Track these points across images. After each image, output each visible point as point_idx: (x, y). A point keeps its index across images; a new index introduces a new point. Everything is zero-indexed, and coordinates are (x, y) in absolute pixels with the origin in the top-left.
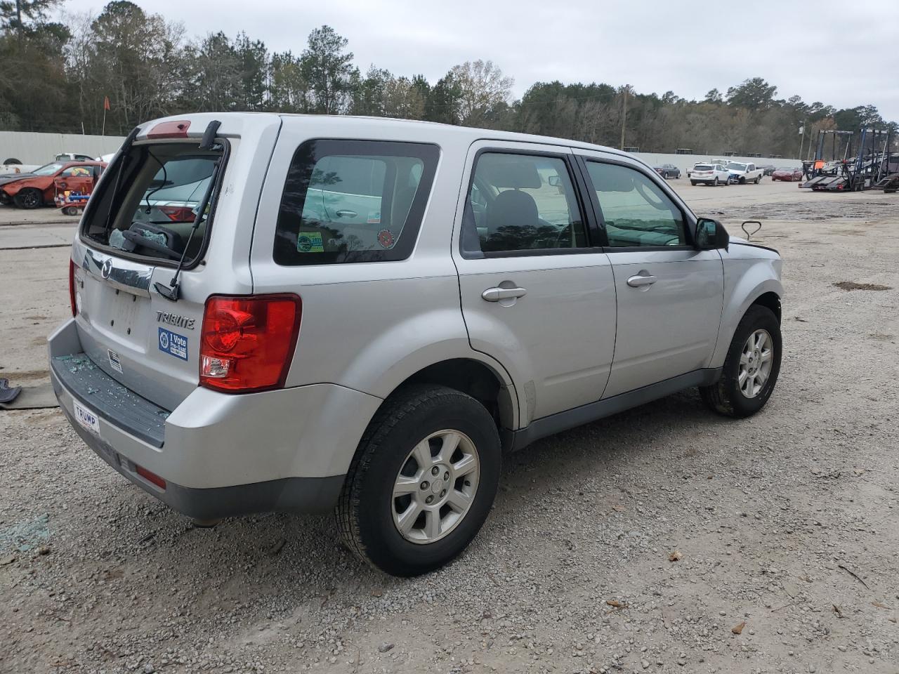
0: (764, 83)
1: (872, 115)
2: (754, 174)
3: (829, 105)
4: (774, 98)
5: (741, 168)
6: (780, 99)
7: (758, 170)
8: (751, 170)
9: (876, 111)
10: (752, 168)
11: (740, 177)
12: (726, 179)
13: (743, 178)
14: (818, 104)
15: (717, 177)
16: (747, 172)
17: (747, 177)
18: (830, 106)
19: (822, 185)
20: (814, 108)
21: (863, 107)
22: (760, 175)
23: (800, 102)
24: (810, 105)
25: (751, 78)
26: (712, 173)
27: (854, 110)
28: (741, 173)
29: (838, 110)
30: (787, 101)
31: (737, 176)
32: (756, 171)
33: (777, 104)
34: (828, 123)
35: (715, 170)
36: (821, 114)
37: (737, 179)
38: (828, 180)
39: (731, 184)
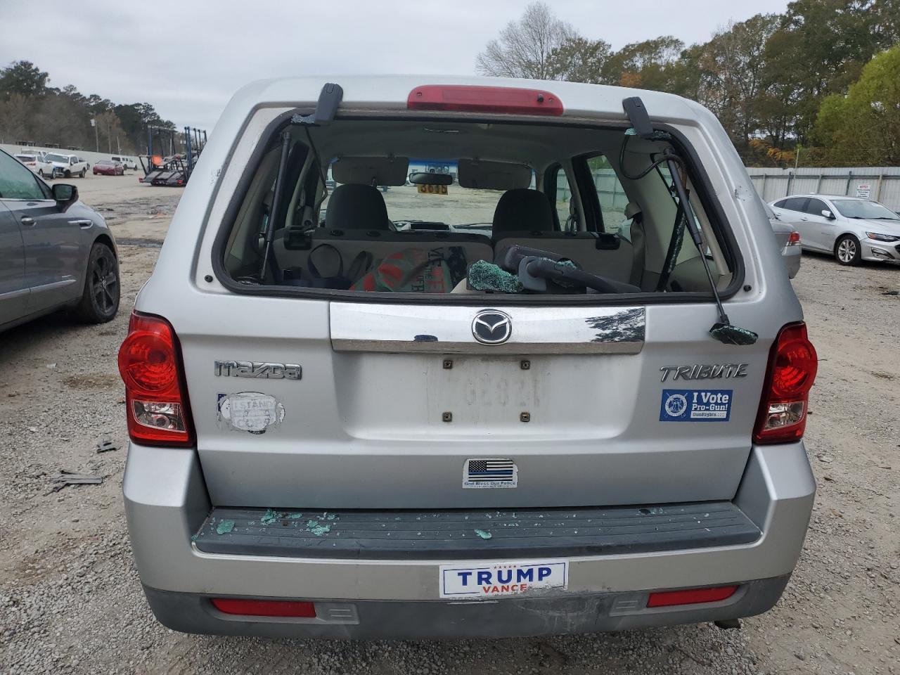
0: (34, 67)
1: (151, 112)
2: (77, 167)
3: (107, 98)
4: (48, 85)
5: (65, 161)
6: (54, 87)
7: (81, 163)
8: (75, 163)
9: (153, 110)
10: (74, 160)
11: (64, 170)
12: (50, 172)
13: (68, 171)
14: (95, 97)
15: (41, 170)
16: (71, 165)
17: (73, 170)
18: (108, 100)
19: (162, 179)
20: (92, 100)
21: (140, 105)
22: (84, 168)
23: (75, 92)
24: (88, 97)
25: (18, 61)
26: (35, 164)
27: (132, 106)
28: (66, 166)
29: (116, 105)
30: (62, 90)
31: (61, 169)
32: (79, 164)
33: (50, 91)
34: (109, 117)
35: (36, 162)
36: (101, 107)
37: (62, 171)
38: (165, 175)
39: (57, 177)
